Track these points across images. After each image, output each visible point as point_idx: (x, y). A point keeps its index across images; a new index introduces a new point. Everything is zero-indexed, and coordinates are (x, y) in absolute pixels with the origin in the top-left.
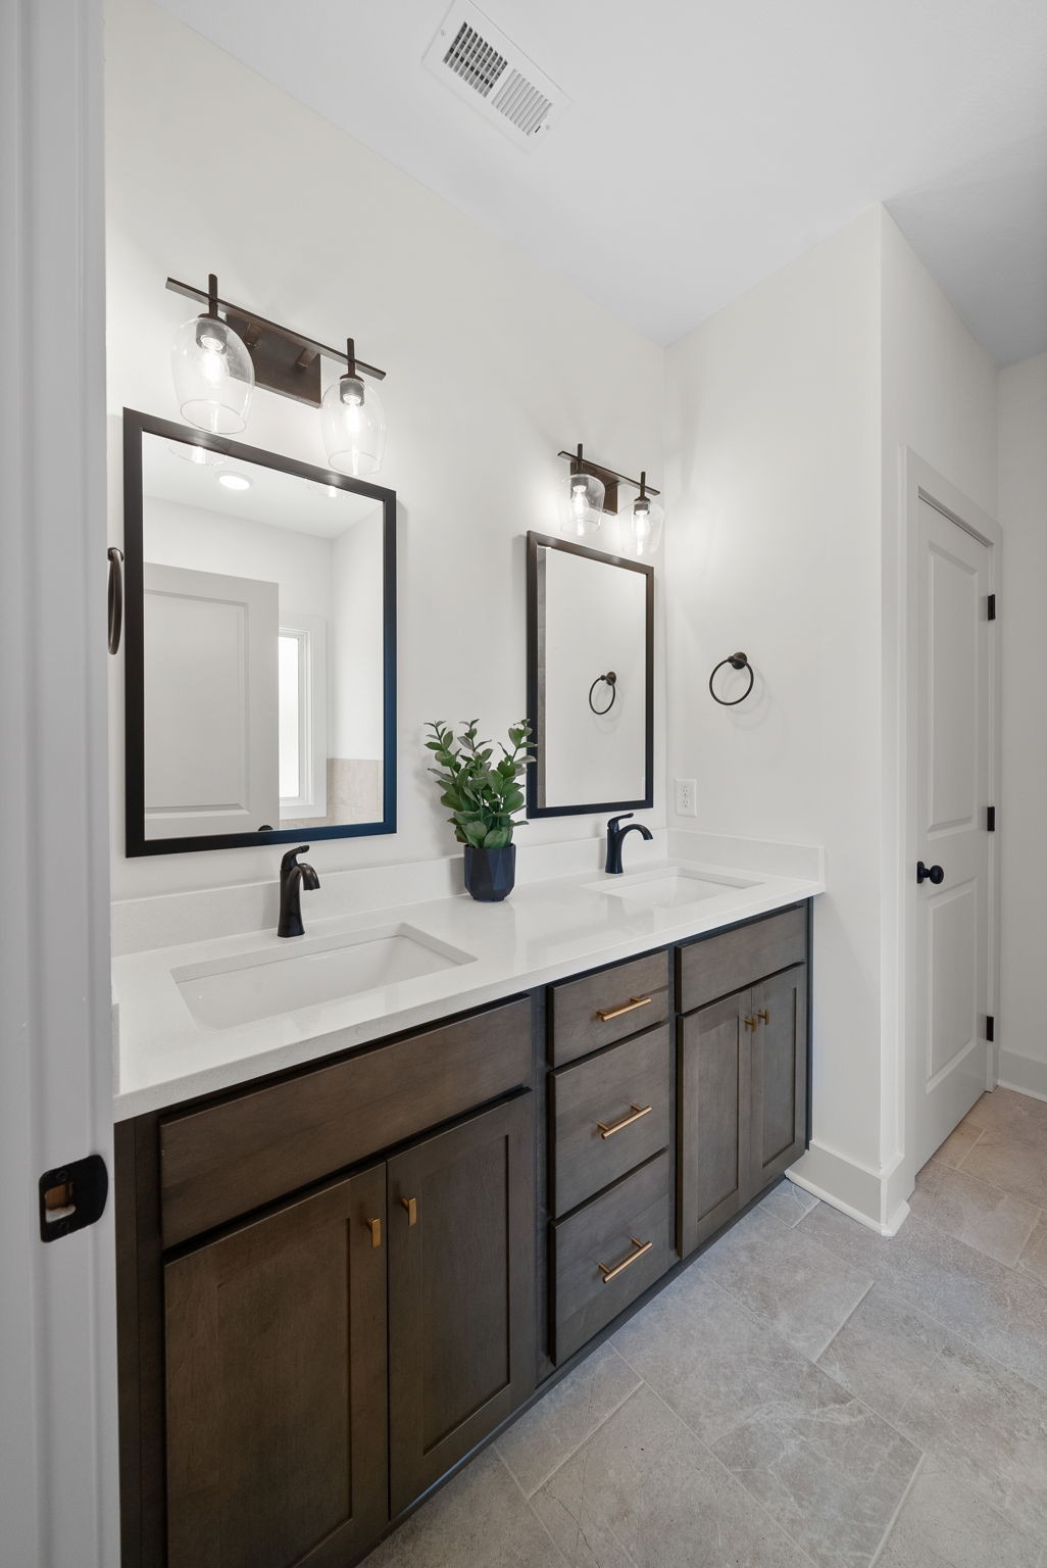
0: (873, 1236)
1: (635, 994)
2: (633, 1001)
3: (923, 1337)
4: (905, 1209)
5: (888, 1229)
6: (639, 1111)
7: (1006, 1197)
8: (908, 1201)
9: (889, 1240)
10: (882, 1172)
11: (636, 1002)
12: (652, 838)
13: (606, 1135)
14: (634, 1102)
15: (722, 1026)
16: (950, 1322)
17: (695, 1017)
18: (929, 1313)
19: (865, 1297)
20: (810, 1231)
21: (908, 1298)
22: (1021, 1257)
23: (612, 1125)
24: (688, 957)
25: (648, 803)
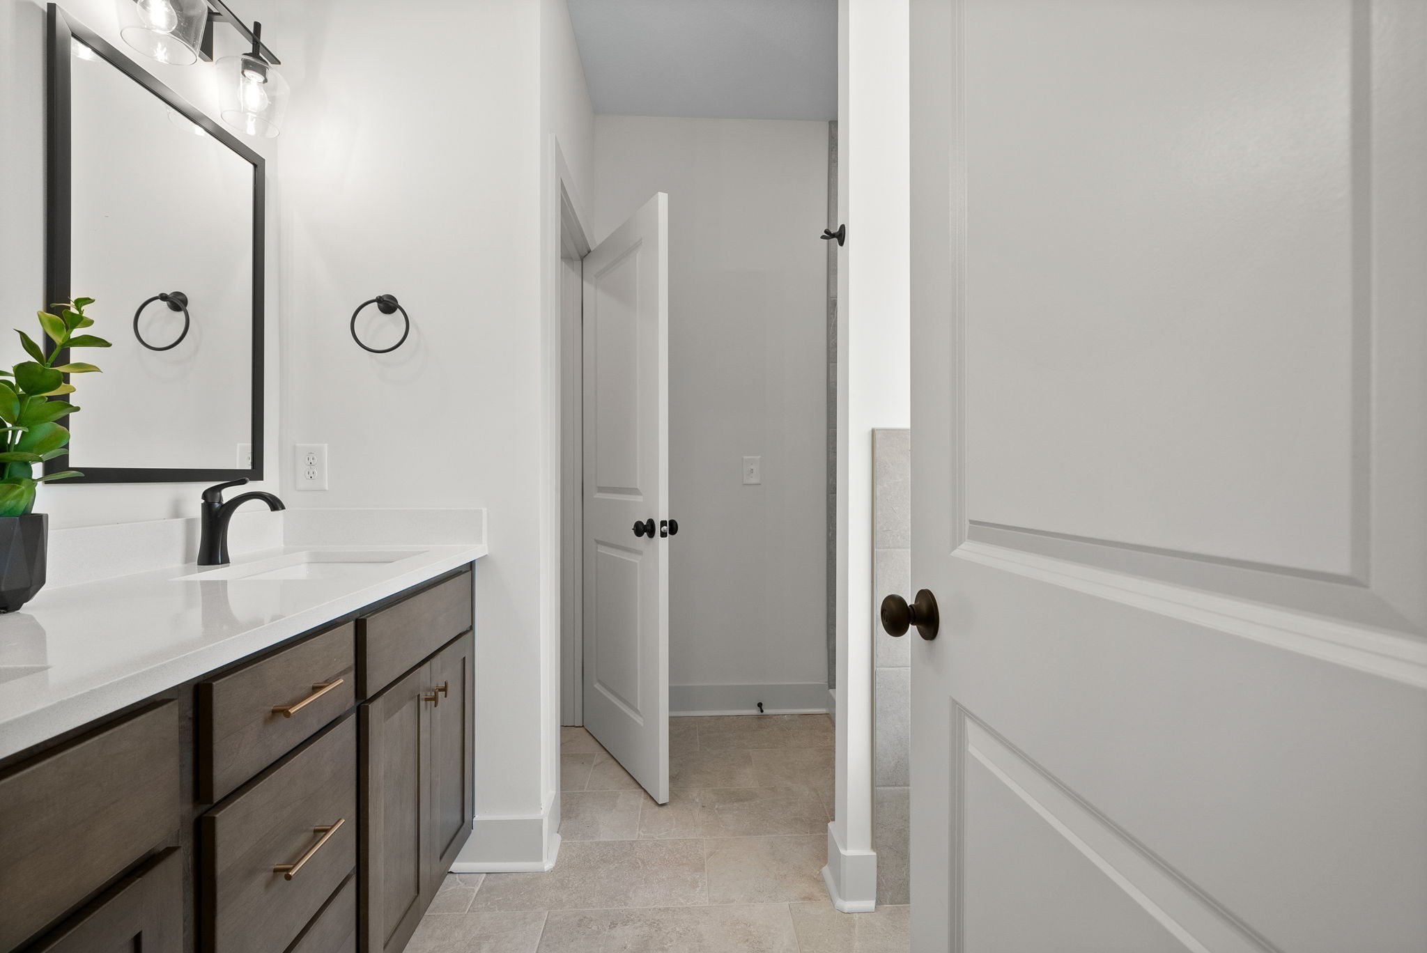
0: (539, 875)
1: (318, 680)
2: (316, 689)
3: (594, 928)
4: (558, 838)
5: (548, 864)
6: (326, 831)
7: (621, 793)
8: (558, 832)
9: (552, 871)
10: (542, 812)
11: (321, 688)
12: (283, 508)
13: (292, 873)
14: (317, 825)
15: (404, 708)
16: (609, 903)
17: (380, 701)
18: (594, 907)
19: (545, 928)
20: (484, 905)
21: (576, 906)
22: (639, 829)
23: (295, 859)
24: (374, 628)
25: (256, 471)
